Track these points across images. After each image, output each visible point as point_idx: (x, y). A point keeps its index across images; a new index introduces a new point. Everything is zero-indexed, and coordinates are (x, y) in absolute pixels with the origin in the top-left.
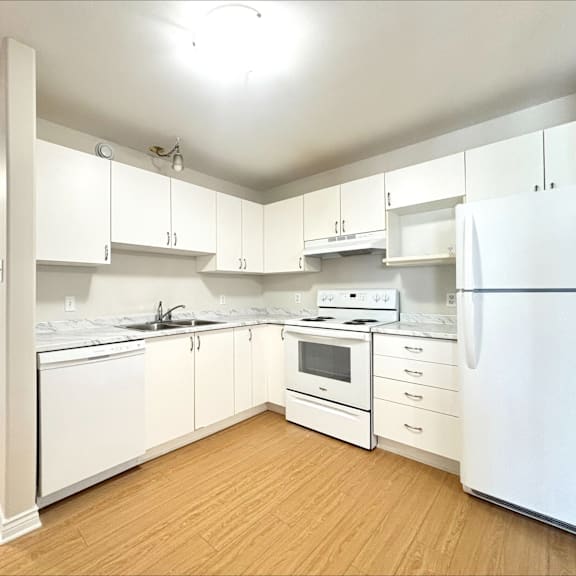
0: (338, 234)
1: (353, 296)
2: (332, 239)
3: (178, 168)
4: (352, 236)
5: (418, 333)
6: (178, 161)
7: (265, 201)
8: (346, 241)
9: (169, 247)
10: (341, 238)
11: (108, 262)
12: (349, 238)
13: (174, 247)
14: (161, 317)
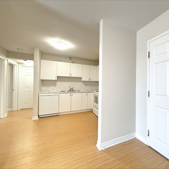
3: (71, 61)
9: (70, 76)
11: (56, 79)
14: (70, 90)
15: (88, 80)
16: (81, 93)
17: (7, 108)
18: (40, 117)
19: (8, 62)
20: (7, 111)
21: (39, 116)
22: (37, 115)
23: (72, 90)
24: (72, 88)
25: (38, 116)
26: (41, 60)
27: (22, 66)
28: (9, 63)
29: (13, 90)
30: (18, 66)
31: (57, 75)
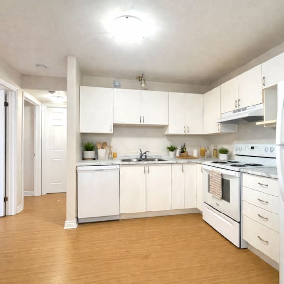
0: (237, 109)
1: (253, 148)
2: (234, 112)
3: (143, 85)
4: (244, 109)
5: (264, 174)
6: (143, 82)
7: (202, 92)
8: (242, 112)
9: (141, 123)
10: (239, 111)
11: (112, 132)
12: (243, 110)
13: (143, 123)
14: (141, 156)
15: (183, 132)
16: (169, 166)
17: (23, 189)
18: (79, 222)
19: (24, 98)
20: (23, 196)
21: (78, 220)
22: (75, 217)
23: (144, 157)
24: (145, 153)
25: (76, 221)
26: (81, 87)
27: (48, 107)
28: (25, 101)
29: (35, 155)
30: (41, 106)
31: (115, 123)
